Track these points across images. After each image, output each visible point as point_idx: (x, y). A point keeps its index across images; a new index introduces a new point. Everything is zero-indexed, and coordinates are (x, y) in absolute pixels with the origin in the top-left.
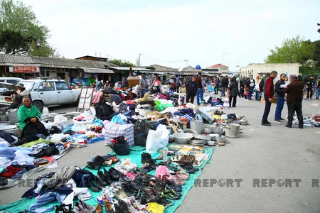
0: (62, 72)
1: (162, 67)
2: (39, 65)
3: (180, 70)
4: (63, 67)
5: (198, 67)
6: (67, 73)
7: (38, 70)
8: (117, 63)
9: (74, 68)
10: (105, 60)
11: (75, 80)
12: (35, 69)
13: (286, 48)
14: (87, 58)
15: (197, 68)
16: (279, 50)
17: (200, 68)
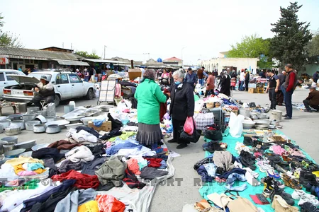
0: (30, 64)
1: (124, 60)
2: (8, 56)
3: (144, 63)
4: (34, 58)
5: (160, 61)
6: (37, 65)
7: (7, 62)
9: (45, 59)
10: (71, 51)
12: (4, 60)
13: (244, 44)
14: (53, 48)
15: (158, 61)
16: (238, 45)
17: (161, 61)
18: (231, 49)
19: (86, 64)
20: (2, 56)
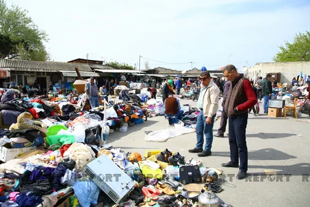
0: (42, 76)
1: (166, 69)
2: (10, 69)
3: (183, 72)
5: (204, 69)
6: (49, 77)
7: (8, 75)
8: (114, 66)
9: (55, 71)
10: (101, 62)
11: (57, 84)
12: (5, 73)
14: (79, 61)
15: (202, 70)
16: (290, 46)
18: (281, 51)
19: (97, 75)
20: (4, 69)
